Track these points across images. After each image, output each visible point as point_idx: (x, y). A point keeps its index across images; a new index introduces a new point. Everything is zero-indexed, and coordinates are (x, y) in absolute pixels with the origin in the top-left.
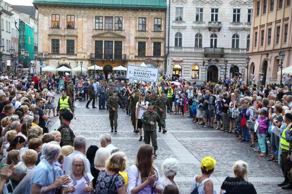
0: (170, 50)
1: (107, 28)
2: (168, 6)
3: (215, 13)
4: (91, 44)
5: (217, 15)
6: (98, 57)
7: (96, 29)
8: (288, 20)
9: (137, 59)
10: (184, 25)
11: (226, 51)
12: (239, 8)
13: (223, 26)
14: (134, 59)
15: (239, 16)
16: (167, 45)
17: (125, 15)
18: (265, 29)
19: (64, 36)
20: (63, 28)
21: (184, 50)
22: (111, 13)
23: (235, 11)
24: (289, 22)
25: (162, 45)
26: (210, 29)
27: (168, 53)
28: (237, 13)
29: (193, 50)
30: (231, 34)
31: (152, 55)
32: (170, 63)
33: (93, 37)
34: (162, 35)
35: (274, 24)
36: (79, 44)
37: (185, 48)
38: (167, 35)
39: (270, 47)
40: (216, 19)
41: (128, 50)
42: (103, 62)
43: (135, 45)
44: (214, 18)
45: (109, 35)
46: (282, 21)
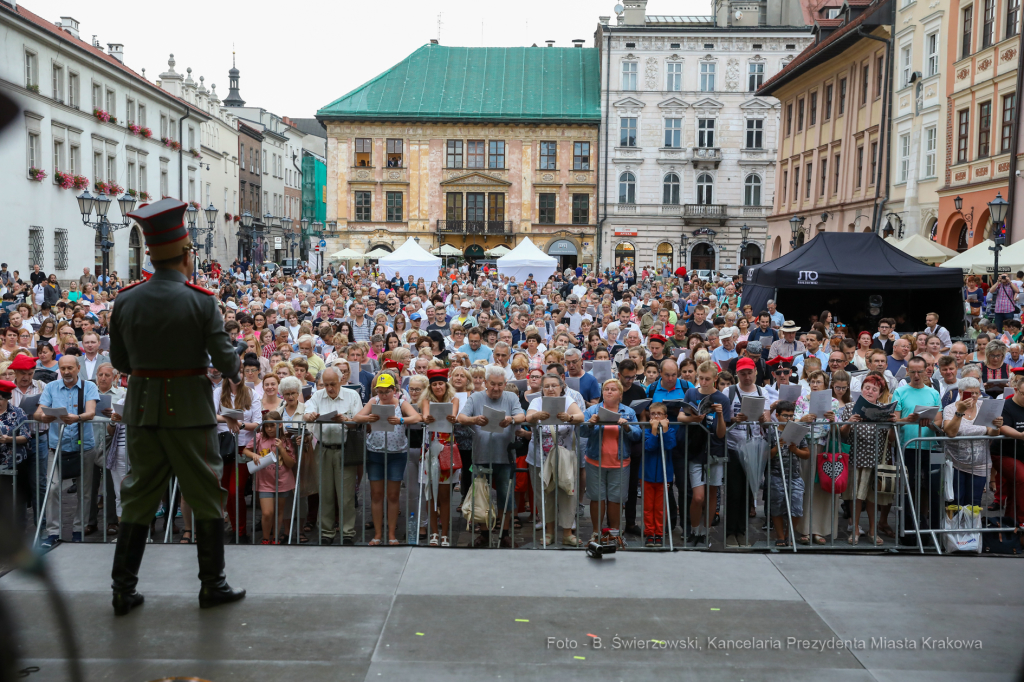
0: (610, 210)
1: (472, 165)
2: (603, 115)
3: (706, 130)
4: (437, 200)
5: (711, 134)
6: (454, 229)
7: (448, 169)
8: (839, 145)
9: (536, 231)
10: (638, 155)
11: (731, 212)
12: (760, 117)
13: (725, 157)
14: (529, 230)
15: (759, 135)
16: (602, 201)
17: (510, 135)
18: (801, 163)
19: (382, 184)
20: (378, 168)
21: (639, 210)
22: (481, 133)
23: (750, 124)
24: (841, 150)
25: (592, 199)
26: (696, 164)
27: (605, 218)
28: (755, 129)
29: (659, 211)
30: (744, 174)
31: (570, 222)
32: (609, 239)
33: (442, 184)
34: (590, 179)
35: (816, 153)
36: (412, 200)
37: (641, 205)
38: (602, 178)
39: (809, 205)
40: (710, 143)
41: (518, 211)
42: (465, 238)
43: (533, 200)
44: (707, 139)
45: (476, 180)
46: (830, 146)
